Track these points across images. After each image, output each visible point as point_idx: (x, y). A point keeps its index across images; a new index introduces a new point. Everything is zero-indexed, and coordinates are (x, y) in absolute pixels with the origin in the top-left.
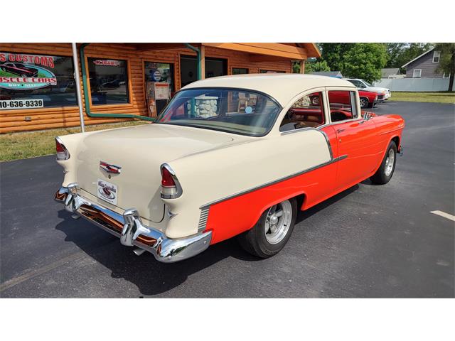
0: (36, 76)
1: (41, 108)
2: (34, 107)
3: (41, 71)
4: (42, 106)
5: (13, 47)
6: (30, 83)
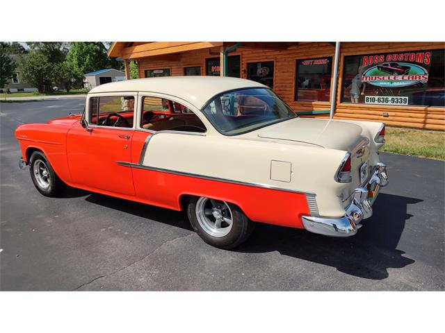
0: (407, 74)
1: (405, 105)
2: (399, 104)
3: (414, 68)
4: (407, 104)
5: (389, 48)
6: (400, 81)
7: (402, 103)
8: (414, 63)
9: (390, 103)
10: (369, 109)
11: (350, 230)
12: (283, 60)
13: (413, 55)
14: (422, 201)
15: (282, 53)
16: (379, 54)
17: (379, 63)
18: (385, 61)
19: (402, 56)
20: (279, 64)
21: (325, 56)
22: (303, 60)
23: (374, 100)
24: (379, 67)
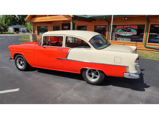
0: (130, 32)
1: (130, 42)
3: (132, 30)
5: (125, 23)
6: (128, 34)
7: (129, 41)
8: (133, 28)
9: (125, 41)
10: (118, 42)
11: (138, 77)
12: (90, 25)
13: (132, 26)
14: (144, 70)
15: (90, 23)
16: (122, 25)
17: (122, 28)
18: (124, 27)
19: (129, 26)
20: (88, 27)
21: (104, 25)
22: (97, 26)
23: (120, 40)
24: (122, 29)
